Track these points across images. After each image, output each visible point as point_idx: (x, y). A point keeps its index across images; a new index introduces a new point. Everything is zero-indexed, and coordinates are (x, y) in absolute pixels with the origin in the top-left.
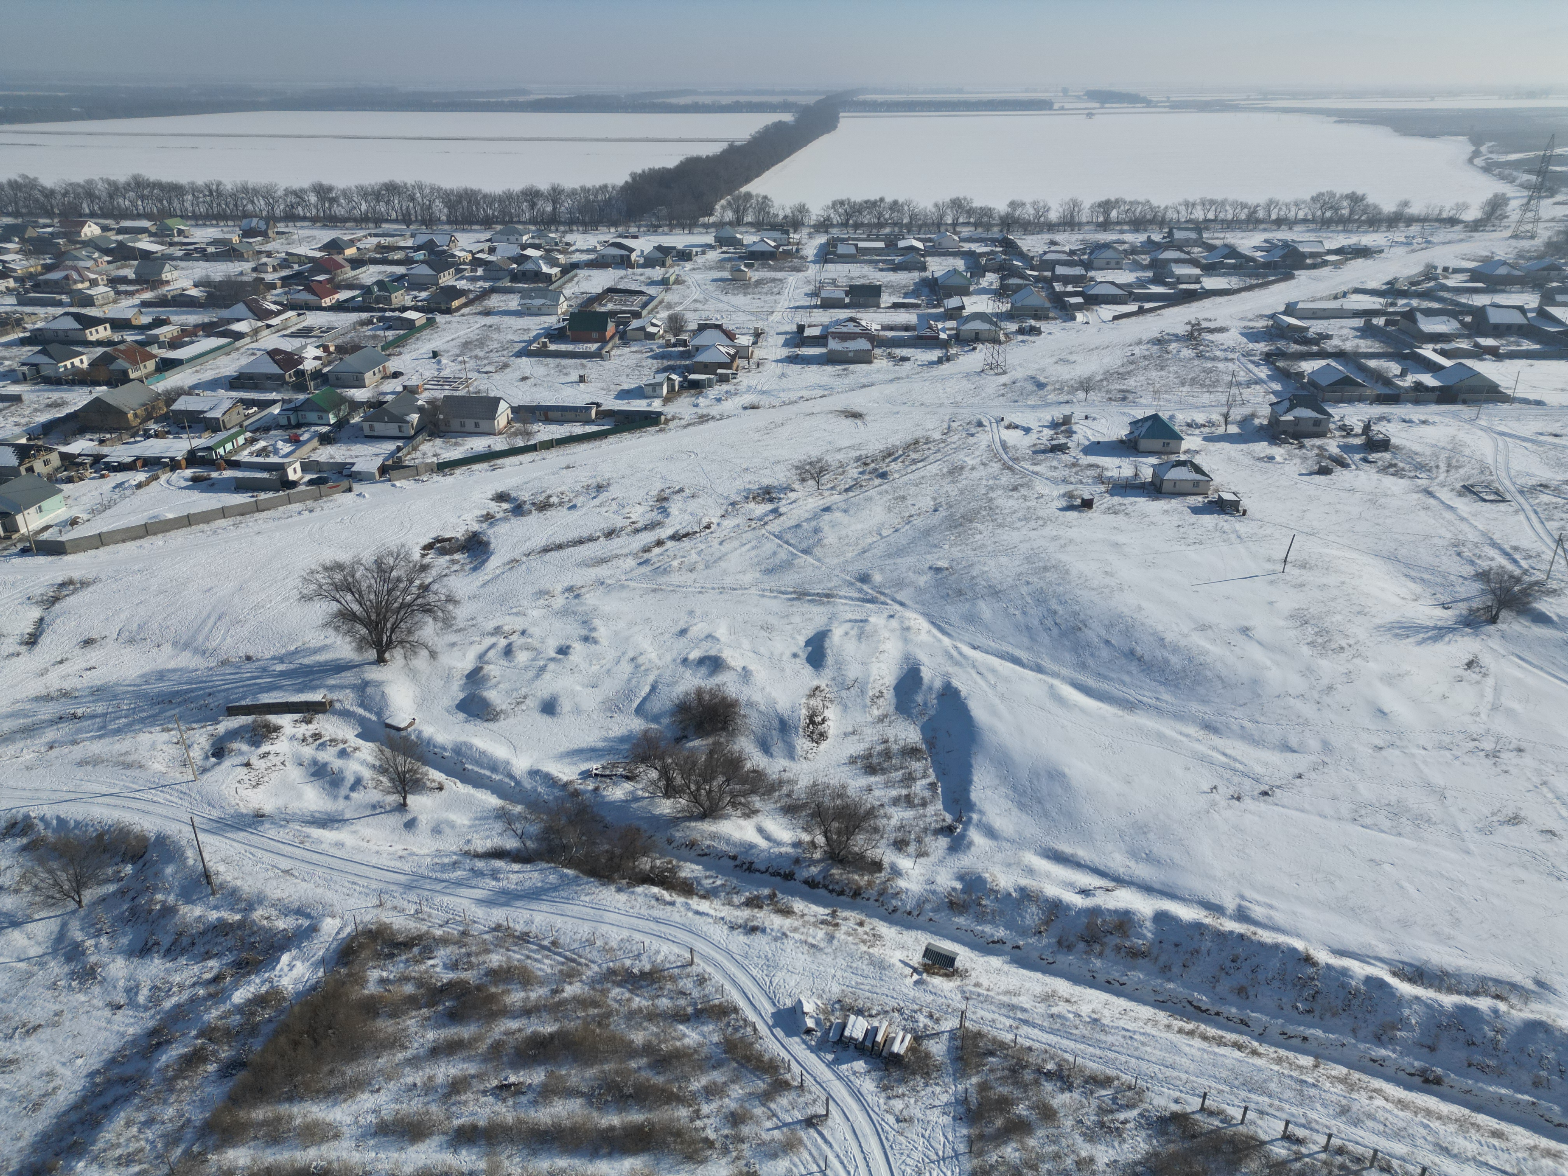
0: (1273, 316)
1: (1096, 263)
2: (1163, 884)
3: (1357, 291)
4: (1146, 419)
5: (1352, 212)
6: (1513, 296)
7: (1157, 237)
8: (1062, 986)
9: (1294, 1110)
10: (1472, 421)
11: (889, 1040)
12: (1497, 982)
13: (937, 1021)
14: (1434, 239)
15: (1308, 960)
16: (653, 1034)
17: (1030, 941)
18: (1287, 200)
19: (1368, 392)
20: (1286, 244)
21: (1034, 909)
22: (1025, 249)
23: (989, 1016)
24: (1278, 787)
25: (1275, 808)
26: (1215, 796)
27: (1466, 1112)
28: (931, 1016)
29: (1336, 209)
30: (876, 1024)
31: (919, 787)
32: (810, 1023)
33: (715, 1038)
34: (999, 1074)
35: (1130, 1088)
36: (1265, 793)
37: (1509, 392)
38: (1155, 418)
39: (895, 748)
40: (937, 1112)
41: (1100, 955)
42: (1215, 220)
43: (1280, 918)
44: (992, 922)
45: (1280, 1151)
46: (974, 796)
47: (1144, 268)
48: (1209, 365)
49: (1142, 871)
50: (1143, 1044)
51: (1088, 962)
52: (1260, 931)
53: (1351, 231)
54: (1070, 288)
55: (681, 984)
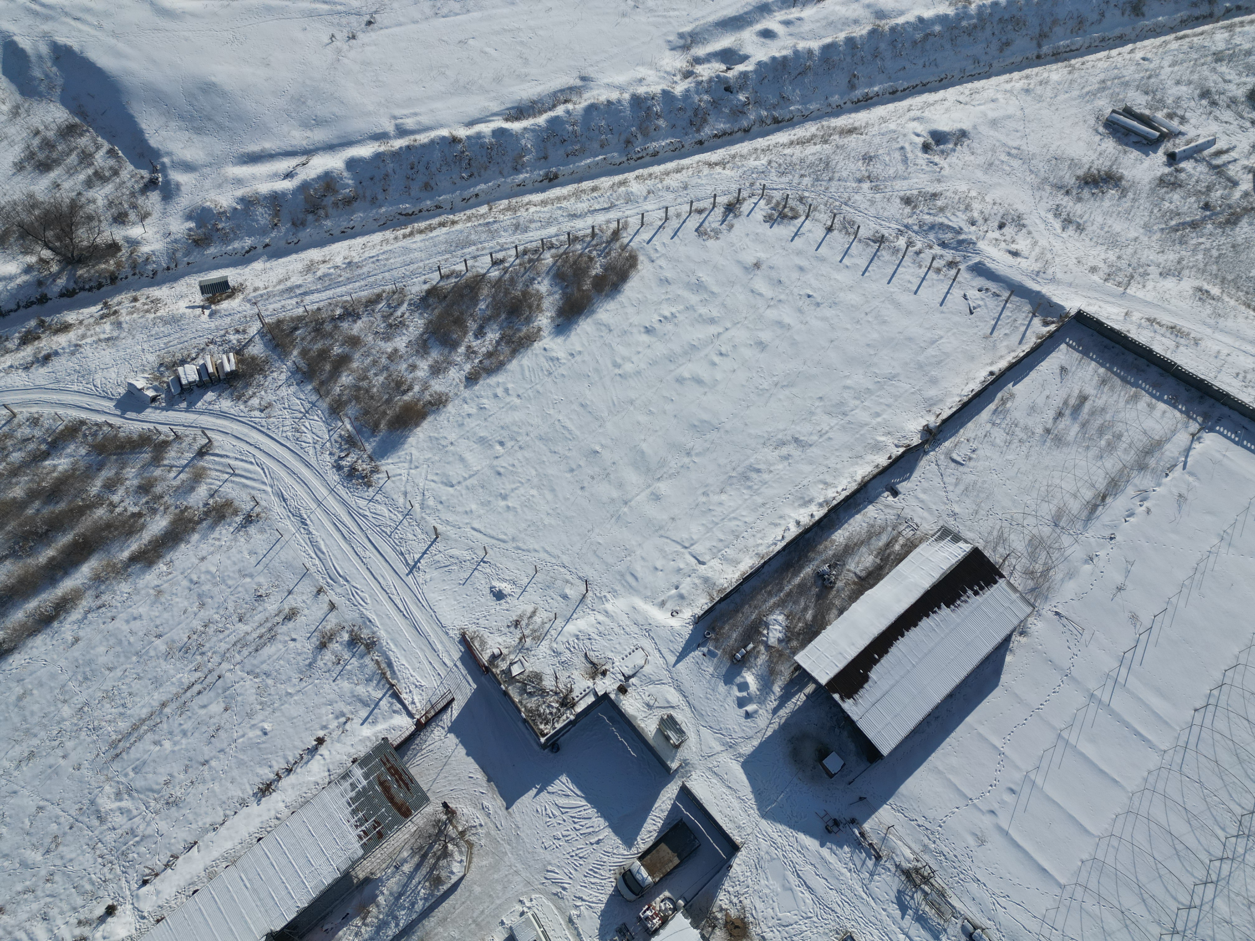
2: (338, 137)
8: (314, 254)
9: (491, 244)
11: (219, 367)
12: (562, 91)
13: (244, 332)
15: (455, 140)
16: (27, 482)
17: (273, 235)
21: (260, 210)
23: (278, 306)
24: (376, 12)
25: (382, 32)
26: (337, 44)
27: (576, 186)
28: (237, 332)
30: (201, 362)
31: (100, 159)
32: (151, 393)
33: (83, 451)
34: (309, 338)
35: (394, 293)
36: (369, 23)
39: (51, 134)
40: (283, 388)
41: (327, 216)
43: (425, 120)
44: (236, 238)
45: (495, 274)
46: (154, 142)
49: (319, 136)
50: (387, 259)
51: (321, 226)
52: (418, 137)
55: (19, 435)
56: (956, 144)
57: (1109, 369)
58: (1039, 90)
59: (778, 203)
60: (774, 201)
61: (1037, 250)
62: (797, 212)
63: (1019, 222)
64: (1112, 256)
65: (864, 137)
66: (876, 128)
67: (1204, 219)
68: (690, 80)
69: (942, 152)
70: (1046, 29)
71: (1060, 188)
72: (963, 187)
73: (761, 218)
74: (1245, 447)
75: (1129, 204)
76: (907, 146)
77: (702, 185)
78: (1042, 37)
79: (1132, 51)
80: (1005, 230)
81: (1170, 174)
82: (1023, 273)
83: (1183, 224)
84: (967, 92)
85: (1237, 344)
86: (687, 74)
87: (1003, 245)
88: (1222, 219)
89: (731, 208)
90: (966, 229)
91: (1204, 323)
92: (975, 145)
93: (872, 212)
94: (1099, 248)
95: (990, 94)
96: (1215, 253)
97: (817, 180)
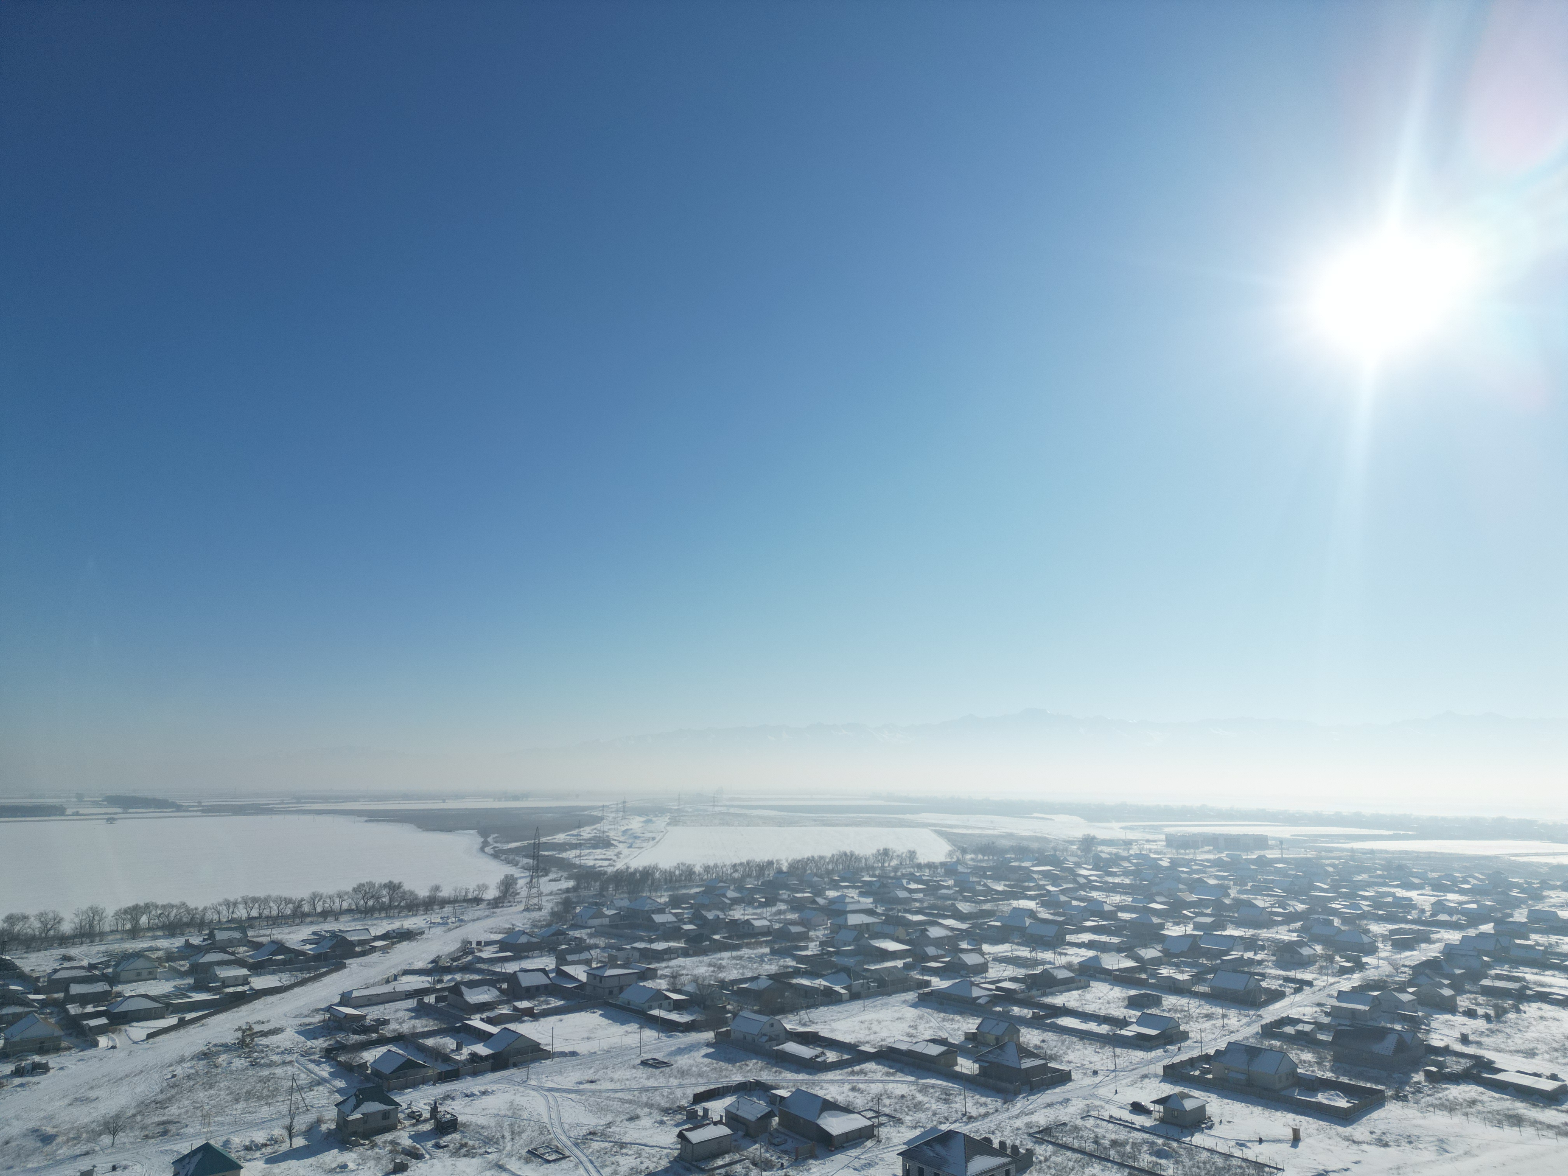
0: (329, 1009)
1: (123, 976)
3: (406, 972)
4: (194, 1153)
5: (391, 899)
6: (536, 960)
7: (196, 941)
10: (524, 1083)
14: (465, 918)
18: (331, 893)
19: (430, 1072)
20: (334, 935)
22: (27, 969)
29: (377, 898)
37: (549, 1048)
38: (207, 1147)
42: (260, 917)
47: (183, 975)
48: (266, 1072)
53: (393, 917)
54: (90, 1009)
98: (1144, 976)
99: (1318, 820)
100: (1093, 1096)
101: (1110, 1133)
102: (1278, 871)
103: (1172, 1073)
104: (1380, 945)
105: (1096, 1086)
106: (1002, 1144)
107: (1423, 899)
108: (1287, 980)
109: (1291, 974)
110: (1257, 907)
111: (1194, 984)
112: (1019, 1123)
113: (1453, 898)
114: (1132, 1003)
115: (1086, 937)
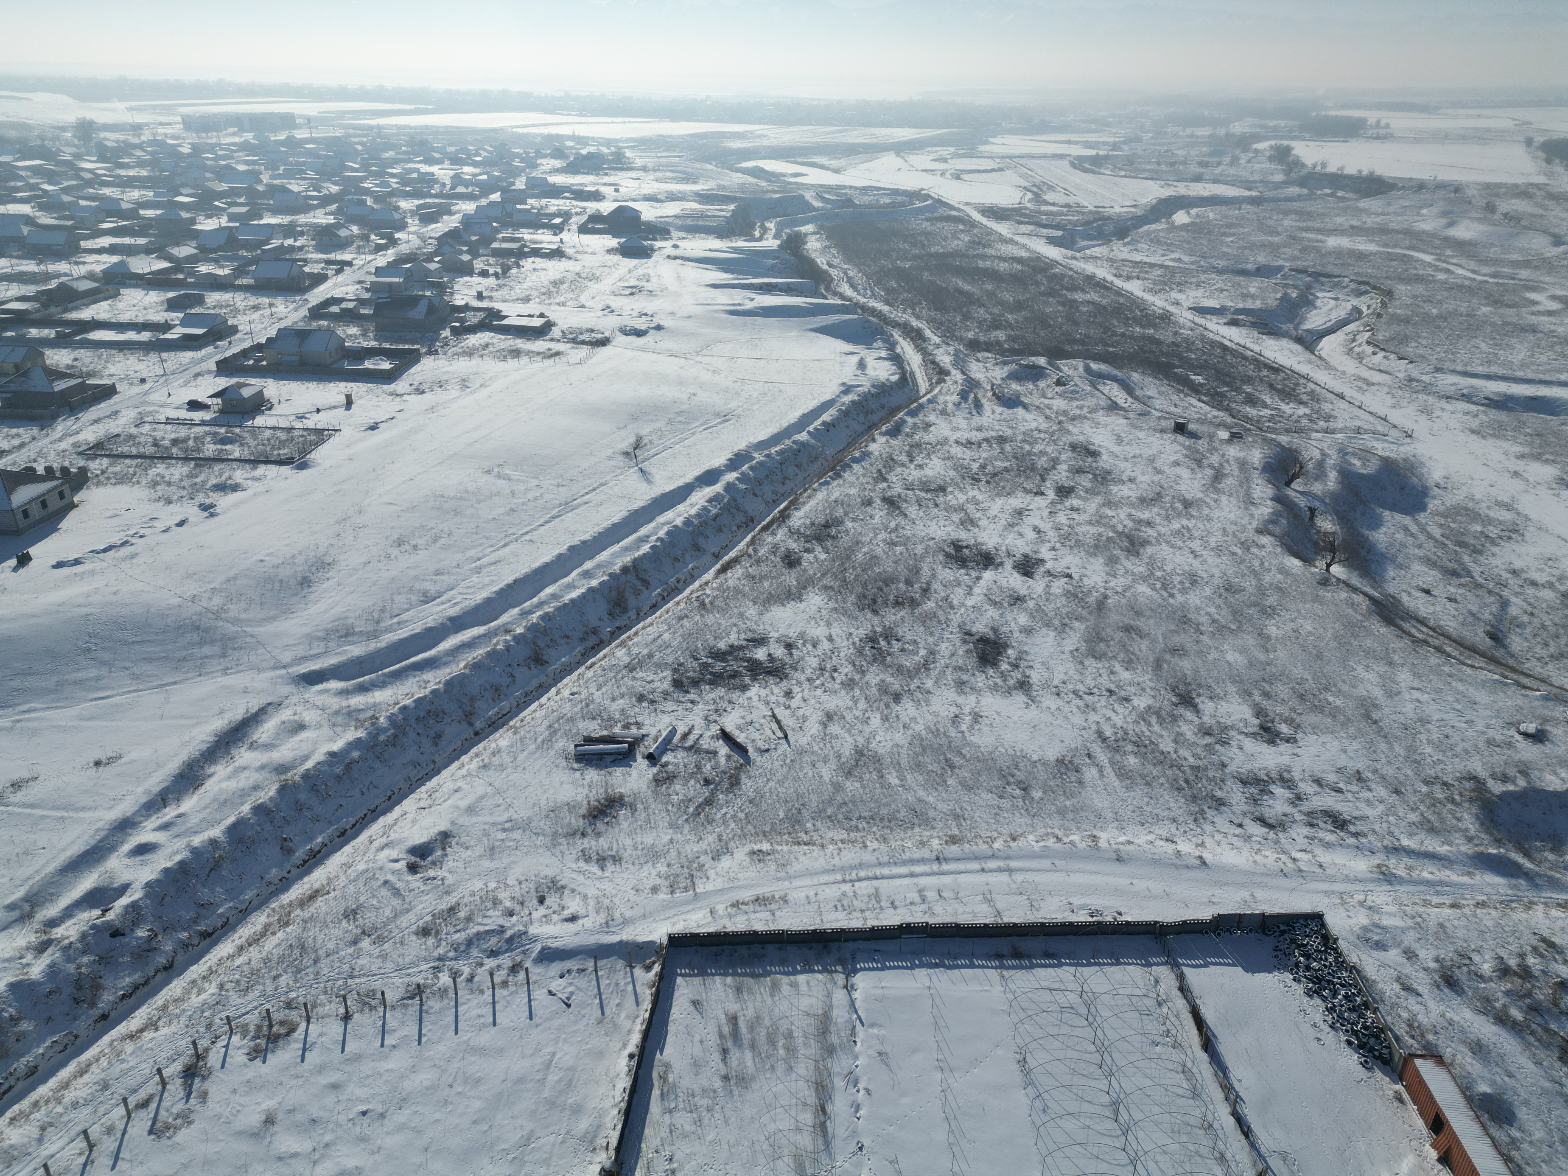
56: (444, 849)
57: (735, 974)
58: (496, 760)
59: (259, 1028)
60: (252, 1028)
61: (591, 902)
62: (291, 1023)
63: (556, 886)
64: (662, 868)
65: (332, 894)
66: (343, 878)
67: (713, 793)
68: (50, 951)
69: (434, 863)
70: (468, 709)
71: (574, 834)
72: (477, 885)
73: (244, 1059)
74: (891, 968)
75: (644, 815)
76: (390, 877)
77: (130, 1069)
78: (468, 717)
79: (558, 693)
80: (548, 902)
81: (660, 772)
82: (592, 932)
83: (700, 806)
84: (425, 796)
85: (815, 881)
86: (41, 948)
87: (555, 917)
88: (725, 785)
89: (191, 1073)
90: (507, 924)
91: (778, 879)
92: (464, 839)
93: (389, 966)
94: (646, 867)
95: (450, 786)
96: (741, 815)
97: (299, 971)
98: (181, 276)
99: (343, 94)
100: (144, 403)
101: (168, 434)
102: (309, 152)
103: (225, 367)
104: (409, 221)
105: (146, 393)
106: (49, 470)
107: (443, 173)
108: (328, 262)
109: (332, 256)
110: (291, 191)
111: (236, 278)
112: (63, 445)
113: (468, 170)
114: (172, 305)
115: (105, 241)
